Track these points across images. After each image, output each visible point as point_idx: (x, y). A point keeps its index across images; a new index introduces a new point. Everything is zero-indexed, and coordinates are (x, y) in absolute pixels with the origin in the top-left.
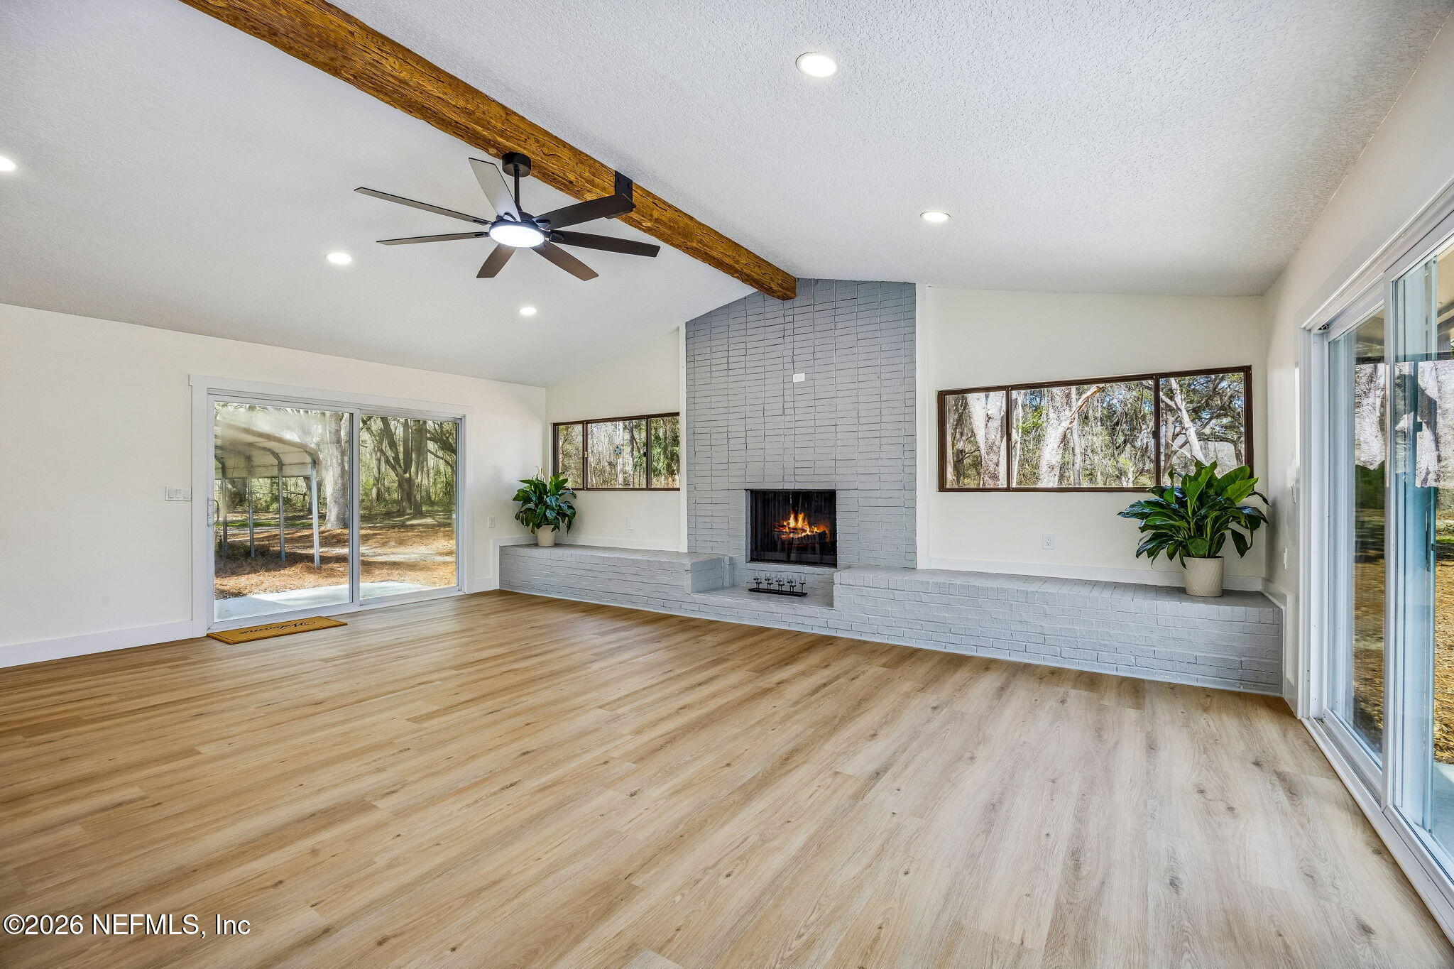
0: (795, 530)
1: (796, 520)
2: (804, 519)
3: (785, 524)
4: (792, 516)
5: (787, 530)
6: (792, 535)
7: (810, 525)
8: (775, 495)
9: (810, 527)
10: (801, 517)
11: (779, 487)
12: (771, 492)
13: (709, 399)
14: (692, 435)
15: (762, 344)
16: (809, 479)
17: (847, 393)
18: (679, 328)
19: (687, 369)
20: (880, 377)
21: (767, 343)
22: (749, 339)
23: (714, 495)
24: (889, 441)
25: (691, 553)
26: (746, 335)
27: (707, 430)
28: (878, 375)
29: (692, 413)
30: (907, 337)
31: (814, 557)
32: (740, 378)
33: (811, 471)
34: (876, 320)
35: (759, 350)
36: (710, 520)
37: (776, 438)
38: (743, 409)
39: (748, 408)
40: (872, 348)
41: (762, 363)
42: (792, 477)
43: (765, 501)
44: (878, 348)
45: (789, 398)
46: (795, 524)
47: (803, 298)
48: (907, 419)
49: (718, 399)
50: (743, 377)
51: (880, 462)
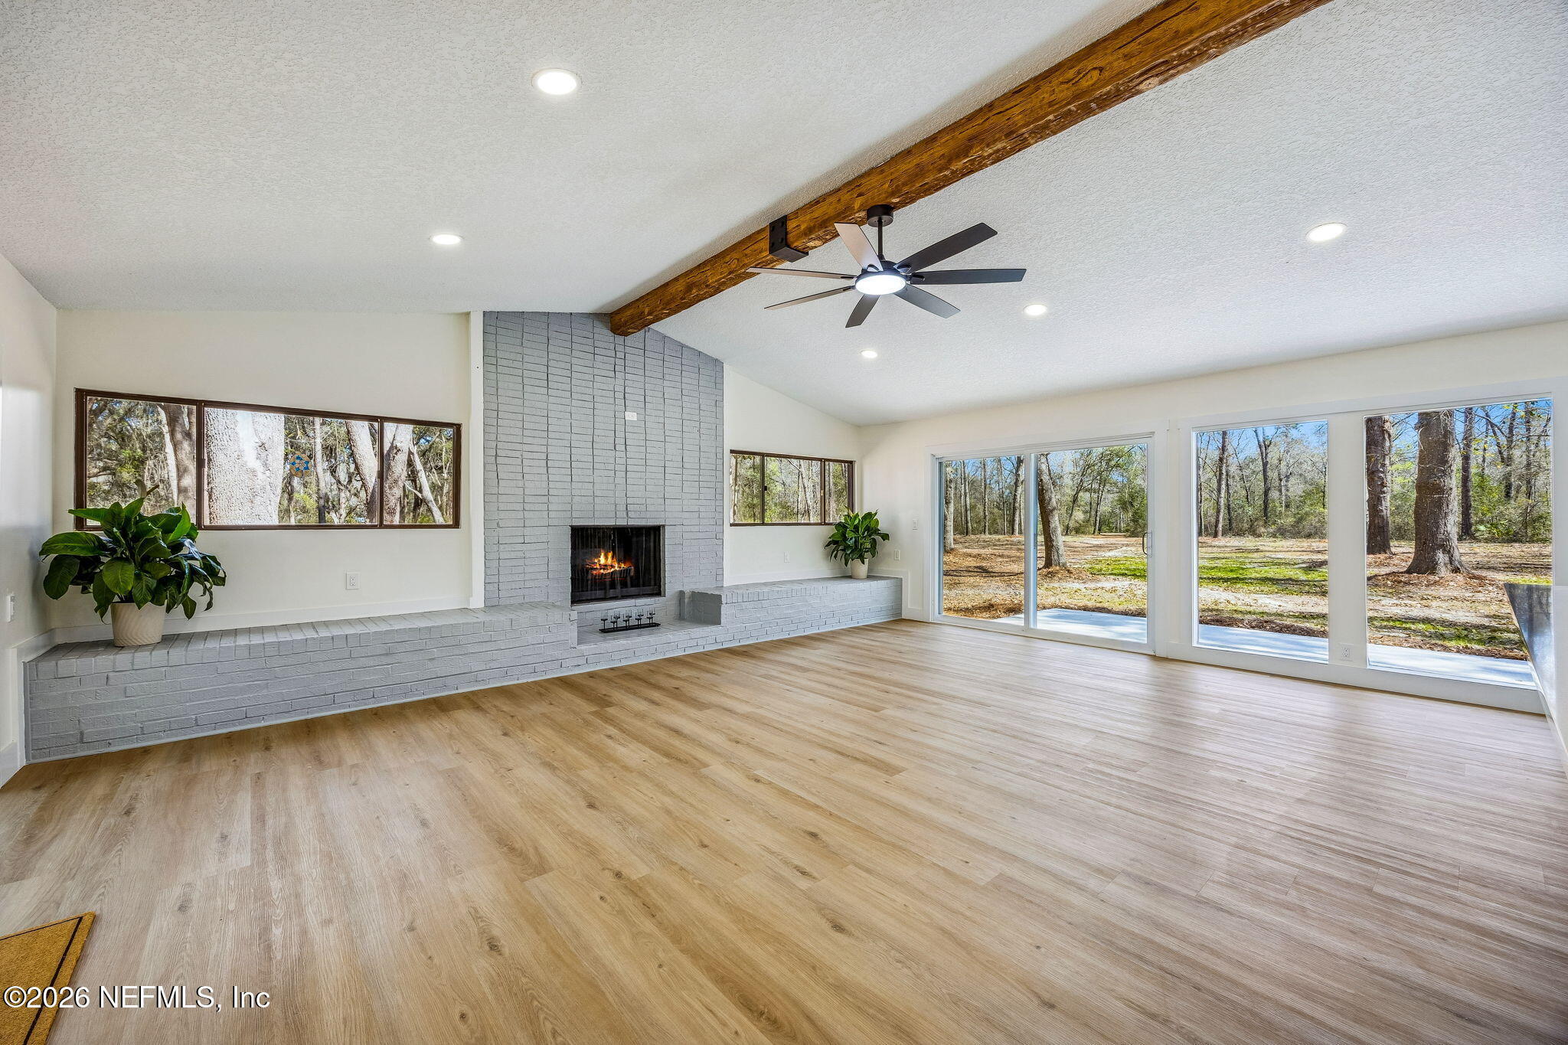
0: (605, 567)
1: (606, 558)
2: (613, 557)
3: (596, 561)
4: (602, 554)
5: (598, 567)
6: (602, 571)
7: (619, 562)
8: (596, 532)
9: (619, 564)
10: (610, 555)
11: (611, 523)
12: (591, 528)
13: (520, 417)
14: (493, 458)
15: (590, 370)
16: (642, 515)
17: (674, 440)
18: (468, 314)
19: (485, 372)
20: (699, 431)
21: (596, 372)
22: (574, 361)
23: (527, 531)
24: (705, 484)
25: (490, 606)
26: (571, 355)
27: (518, 454)
28: (697, 429)
29: (493, 429)
30: (718, 403)
31: (634, 590)
32: (564, 401)
33: (644, 507)
34: (696, 382)
35: (587, 377)
36: (521, 562)
37: (606, 473)
38: (567, 436)
39: (574, 437)
40: (693, 406)
41: (590, 391)
42: (625, 513)
43: (584, 539)
44: (697, 406)
45: (619, 434)
46: (605, 561)
47: (635, 338)
48: (718, 469)
49: (533, 419)
50: (568, 401)
51: (700, 502)
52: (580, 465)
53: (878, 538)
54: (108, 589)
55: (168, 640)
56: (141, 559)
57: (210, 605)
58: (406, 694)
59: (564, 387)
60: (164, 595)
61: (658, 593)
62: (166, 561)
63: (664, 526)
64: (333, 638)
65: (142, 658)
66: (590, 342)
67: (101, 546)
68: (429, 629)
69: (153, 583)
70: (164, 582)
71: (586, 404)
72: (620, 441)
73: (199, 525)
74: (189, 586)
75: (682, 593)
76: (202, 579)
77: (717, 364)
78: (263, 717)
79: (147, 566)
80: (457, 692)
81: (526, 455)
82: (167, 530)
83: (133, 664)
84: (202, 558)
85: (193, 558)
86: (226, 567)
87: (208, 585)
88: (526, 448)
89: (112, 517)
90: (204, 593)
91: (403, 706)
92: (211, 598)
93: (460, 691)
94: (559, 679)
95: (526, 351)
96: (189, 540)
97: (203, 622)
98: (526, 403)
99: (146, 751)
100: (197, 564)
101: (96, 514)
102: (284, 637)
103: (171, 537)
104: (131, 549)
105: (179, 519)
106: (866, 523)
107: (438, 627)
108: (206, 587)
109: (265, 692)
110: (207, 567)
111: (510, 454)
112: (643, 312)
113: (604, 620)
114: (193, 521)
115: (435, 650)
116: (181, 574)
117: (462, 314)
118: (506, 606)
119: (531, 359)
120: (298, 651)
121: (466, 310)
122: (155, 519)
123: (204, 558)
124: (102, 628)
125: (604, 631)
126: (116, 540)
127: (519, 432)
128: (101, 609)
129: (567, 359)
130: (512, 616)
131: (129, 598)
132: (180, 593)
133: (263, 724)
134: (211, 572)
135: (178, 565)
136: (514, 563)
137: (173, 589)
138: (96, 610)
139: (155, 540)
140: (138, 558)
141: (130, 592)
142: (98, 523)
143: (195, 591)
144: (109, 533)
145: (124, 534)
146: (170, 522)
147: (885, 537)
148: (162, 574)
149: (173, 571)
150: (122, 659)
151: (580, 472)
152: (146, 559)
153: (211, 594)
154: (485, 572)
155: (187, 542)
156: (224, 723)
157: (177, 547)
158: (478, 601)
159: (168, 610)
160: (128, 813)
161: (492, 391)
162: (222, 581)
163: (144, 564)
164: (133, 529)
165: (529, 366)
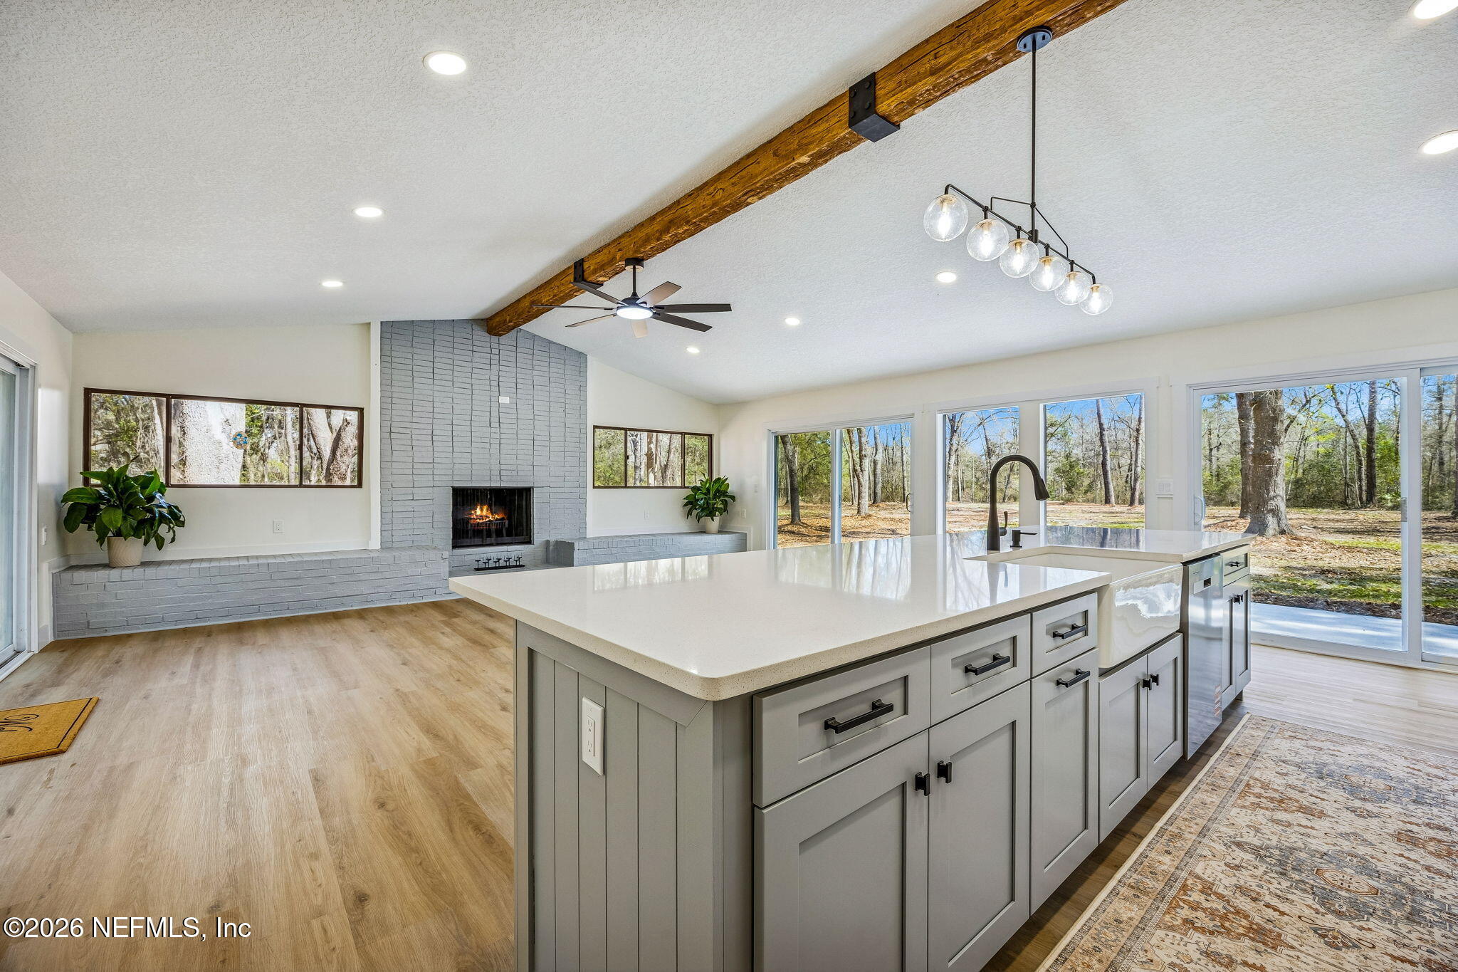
0: (481, 517)
1: (482, 510)
2: (487, 509)
3: (473, 512)
4: (479, 508)
5: (475, 517)
6: (479, 521)
7: (493, 513)
8: (474, 492)
9: (493, 515)
10: (485, 508)
11: (486, 485)
12: (470, 489)
13: (410, 402)
14: (388, 433)
15: (470, 364)
16: (513, 479)
17: (542, 418)
18: (370, 323)
19: (382, 367)
20: (564, 411)
21: (474, 365)
22: (456, 357)
23: (415, 491)
24: (570, 454)
25: (385, 547)
26: (453, 353)
27: (408, 431)
28: (563, 409)
29: (388, 412)
30: (582, 388)
31: (507, 539)
32: (447, 389)
33: (514, 473)
34: (562, 371)
35: (466, 370)
36: (411, 515)
37: (483, 445)
38: (450, 416)
39: (455, 417)
40: (560, 390)
41: (469, 381)
42: (498, 477)
43: (464, 497)
44: (563, 391)
45: (495, 414)
46: (481, 513)
47: (507, 339)
48: (581, 441)
49: (421, 403)
50: (450, 389)
51: (565, 469)
52: (461, 439)
53: (728, 499)
54: (105, 525)
55: (144, 564)
56: (128, 506)
57: (173, 540)
58: (313, 608)
59: (447, 378)
60: (142, 531)
61: (529, 541)
62: (143, 508)
63: (533, 488)
64: (258, 565)
65: (127, 574)
66: (470, 342)
67: (101, 497)
68: (330, 561)
69: (135, 523)
70: (142, 523)
71: (466, 391)
72: (495, 420)
73: (168, 484)
74: (159, 526)
75: (548, 542)
76: (168, 522)
77: (581, 356)
78: (209, 618)
79: (131, 512)
80: (351, 608)
81: (414, 431)
82: (144, 487)
83: (121, 577)
84: (168, 507)
85: (162, 507)
86: (185, 514)
87: (172, 525)
88: (415, 426)
89: (108, 477)
90: (169, 531)
91: (309, 616)
92: (174, 535)
93: (354, 608)
94: (433, 603)
95: (415, 350)
96: (159, 494)
97: (170, 552)
98: (415, 391)
99: (130, 636)
100: (165, 511)
101: (97, 475)
102: (223, 564)
103: (147, 491)
104: (119, 498)
105: (152, 479)
106: (716, 486)
107: (336, 560)
108: (170, 526)
109: (210, 601)
110: (171, 512)
111: (402, 430)
112: (506, 320)
113: (478, 561)
114: (163, 480)
115: (335, 577)
116: (153, 518)
117: (363, 324)
118: (397, 548)
119: (419, 357)
120: (233, 573)
121: (367, 321)
122: (136, 479)
123: (169, 507)
124: (101, 554)
125: (478, 569)
126: (110, 493)
127: (409, 414)
128: (101, 540)
129: (450, 356)
130: (394, 554)
131: (119, 533)
132: (152, 530)
133: (208, 623)
134: (174, 518)
135: (150, 510)
136: (405, 515)
137: (148, 526)
138: (97, 541)
139: (136, 493)
140: (125, 506)
141: (120, 528)
142: (99, 482)
143: (163, 530)
144: (106, 488)
145: (116, 489)
146: (146, 481)
147: (733, 498)
148: (140, 518)
149: (148, 515)
150: (114, 574)
151: (460, 444)
152: (131, 507)
153: (174, 532)
154: (381, 521)
155: (158, 495)
156: (182, 621)
157: (151, 498)
158: (375, 544)
159: (146, 543)
160: (117, 662)
161: (387, 382)
162: (182, 525)
163: (128, 510)
164: (122, 486)
165: (419, 363)
